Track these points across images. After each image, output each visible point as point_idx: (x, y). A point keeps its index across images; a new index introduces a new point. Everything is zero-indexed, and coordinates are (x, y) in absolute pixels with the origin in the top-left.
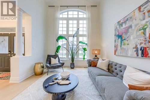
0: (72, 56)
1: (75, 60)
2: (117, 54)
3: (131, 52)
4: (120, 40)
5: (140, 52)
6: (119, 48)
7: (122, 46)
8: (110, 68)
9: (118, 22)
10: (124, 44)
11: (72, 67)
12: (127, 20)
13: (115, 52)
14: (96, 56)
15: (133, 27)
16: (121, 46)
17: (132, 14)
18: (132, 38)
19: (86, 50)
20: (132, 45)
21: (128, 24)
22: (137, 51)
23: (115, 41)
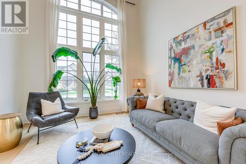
0: (93, 94)
1: (98, 100)
2: (172, 85)
3: (194, 82)
4: (177, 65)
5: (205, 81)
6: (176, 76)
7: (181, 74)
8: (167, 107)
9: (174, 39)
10: (184, 71)
11: (93, 115)
12: (188, 37)
13: (170, 82)
14: (139, 91)
15: (197, 49)
16: (179, 74)
17: (194, 31)
18: (194, 62)
19: (120, 81)
20: (195, 72)
21: (189, 43)
22: (202, 80)
23: (170, 67)
